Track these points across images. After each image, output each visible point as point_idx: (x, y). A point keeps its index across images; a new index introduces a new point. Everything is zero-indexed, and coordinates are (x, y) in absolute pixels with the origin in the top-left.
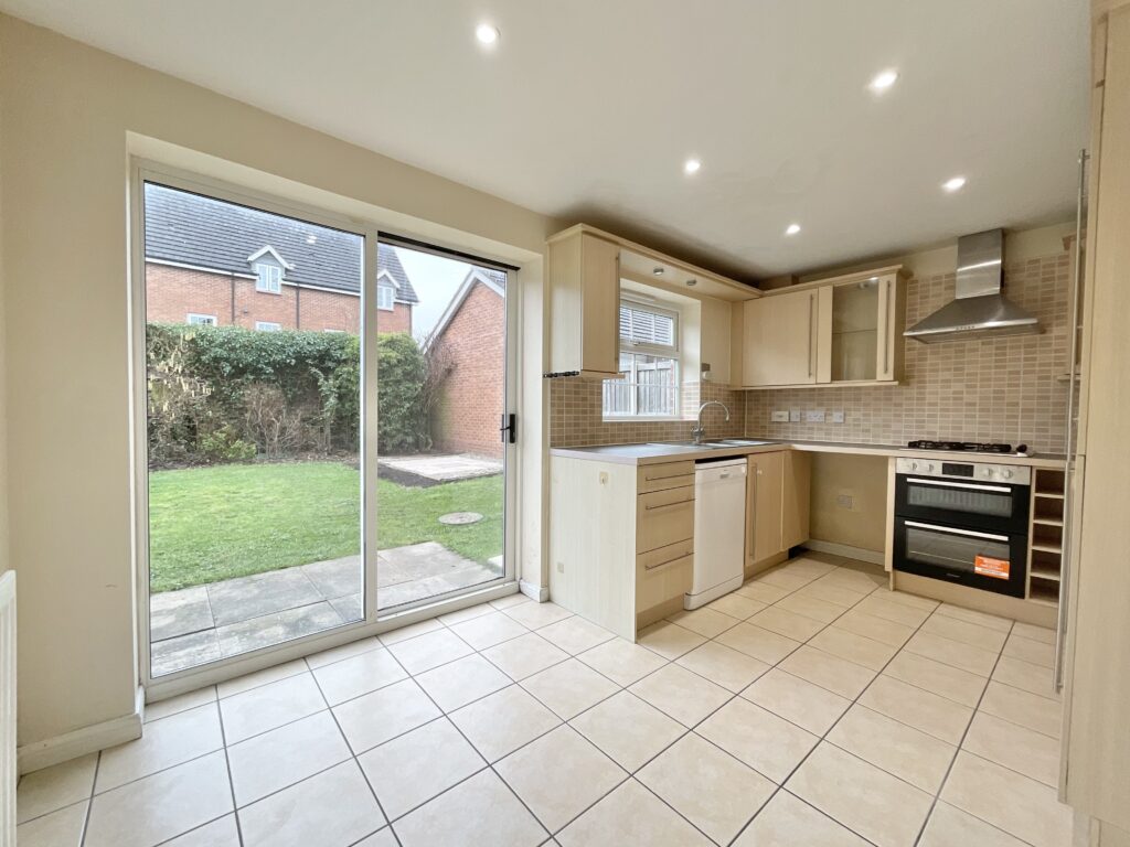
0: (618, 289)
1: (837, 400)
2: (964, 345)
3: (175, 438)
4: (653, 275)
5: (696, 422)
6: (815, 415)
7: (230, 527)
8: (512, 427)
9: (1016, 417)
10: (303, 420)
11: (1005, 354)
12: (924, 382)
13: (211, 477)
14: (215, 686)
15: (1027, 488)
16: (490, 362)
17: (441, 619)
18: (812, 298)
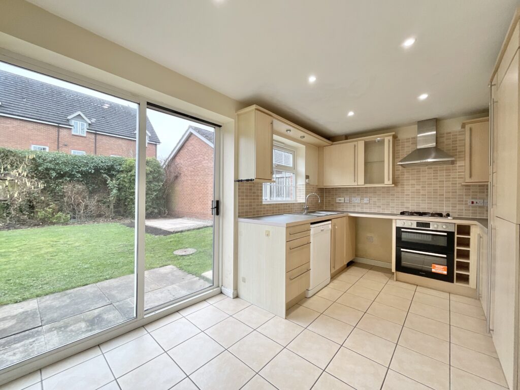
0: (272, 140)
1: (365, 193)
2: (420, 169)
3: (21, 212)
4: (286, 133)
5: (304, 203)
6: (356, 200)
7: (53, 262)
8: (217, 208)
9: (443, 201)
10: (98, 201)
11: (437, 173)
12: (403, 185)
13: (42, 233)
14: (40, 370)
15: (453, 233)
16: (198, 173)
17: (181, 312)
18: (355, 146)
